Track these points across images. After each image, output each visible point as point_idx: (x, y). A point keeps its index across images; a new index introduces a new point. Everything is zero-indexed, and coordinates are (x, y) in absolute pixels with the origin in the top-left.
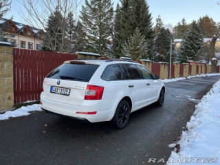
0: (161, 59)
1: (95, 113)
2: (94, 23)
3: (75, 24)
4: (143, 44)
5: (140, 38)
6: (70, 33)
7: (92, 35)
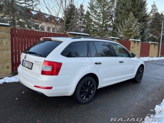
0: (153, 40)
1: (50, 88)
2: (99, 12)
3: (85, 13)
4: (135, 26)
5: (133, 21)
6: (81, 19)
7: (97, 21)
